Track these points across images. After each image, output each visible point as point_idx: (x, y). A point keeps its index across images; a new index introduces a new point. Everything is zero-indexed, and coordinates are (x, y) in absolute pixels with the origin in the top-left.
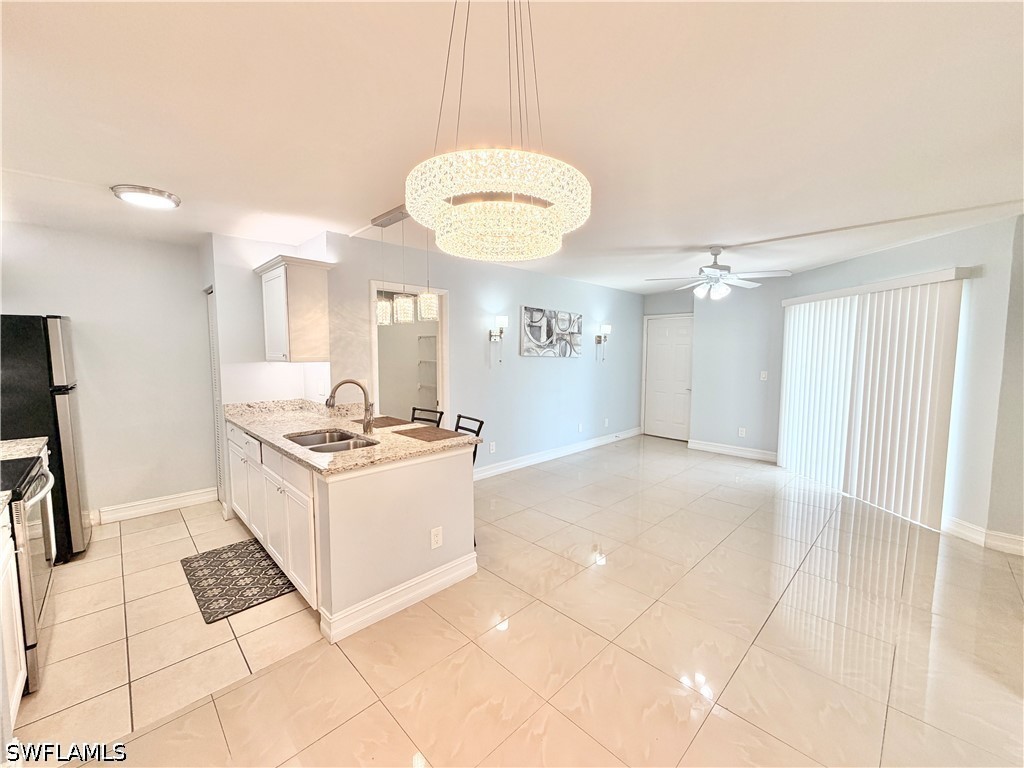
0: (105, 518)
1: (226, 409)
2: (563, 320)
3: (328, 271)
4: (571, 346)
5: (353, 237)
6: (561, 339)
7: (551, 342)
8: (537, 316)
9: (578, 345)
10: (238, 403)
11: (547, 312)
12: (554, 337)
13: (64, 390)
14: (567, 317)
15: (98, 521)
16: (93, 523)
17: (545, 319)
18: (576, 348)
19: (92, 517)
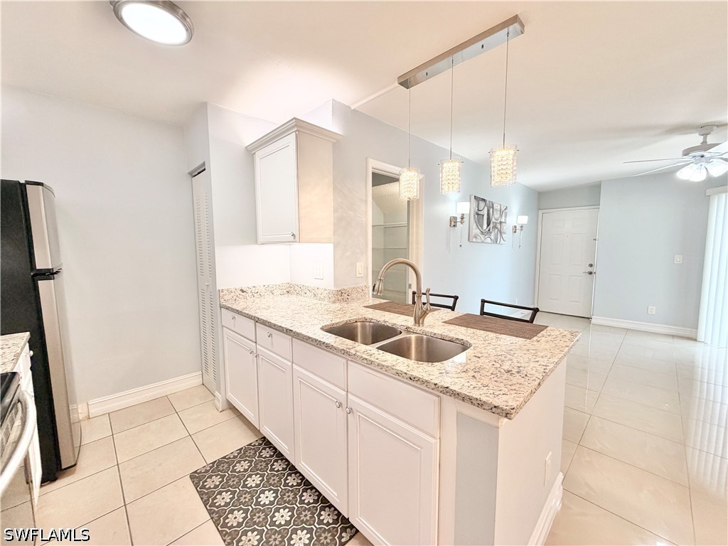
0: (93, 411)
1: (221, 294)
2: (496, 210)
3: (334, 144)
4: (501, 233)
5: (354, 110)
6: (495, 227)
7: (489, 230)
8: (482, 204)
9: (504, 233)
10: (232, 287)
11: (488, 202)
12: (491, 225)
13: (49, 274)
14: (499, 207)
15: (86, 415)
16: (81, 418)
17: (486, 208)
18: (504, 236)
19: (80, 410)
